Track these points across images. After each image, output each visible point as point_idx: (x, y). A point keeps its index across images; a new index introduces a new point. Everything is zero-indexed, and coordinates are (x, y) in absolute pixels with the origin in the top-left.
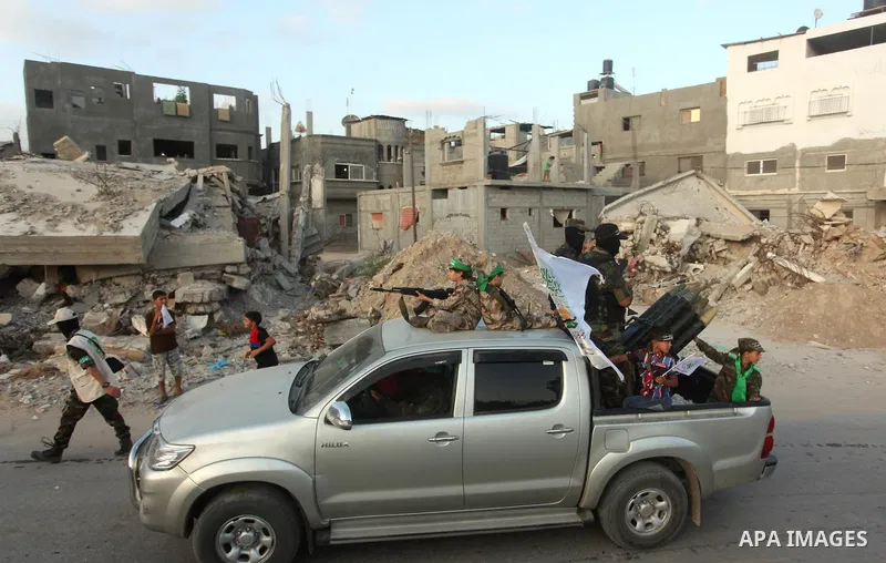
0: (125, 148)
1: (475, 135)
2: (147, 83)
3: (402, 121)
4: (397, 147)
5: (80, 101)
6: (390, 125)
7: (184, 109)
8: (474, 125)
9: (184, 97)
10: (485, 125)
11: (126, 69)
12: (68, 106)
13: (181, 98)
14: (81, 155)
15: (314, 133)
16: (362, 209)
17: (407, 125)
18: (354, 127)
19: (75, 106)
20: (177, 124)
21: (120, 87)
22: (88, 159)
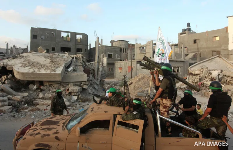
0: (53, 49)
1: (150, 45)
2: (60, 32)
3: (127, 41)
4: (126, 49)
5: (43, 37)
6: (124, 43)
7: (69, 39)
8: (149, 42)
9: (69, 36)
10: (153, 42)
11: (55, 29)
12: (40, 39)
13: (68, 36)
14: (44, 51)
15: (103, 45)
16: (116, 66)
17: (129, 43)
18: (114, 43)
19: (42, 39)
20: (67, 43)
21: (53, 33)
22: (46, 52)
